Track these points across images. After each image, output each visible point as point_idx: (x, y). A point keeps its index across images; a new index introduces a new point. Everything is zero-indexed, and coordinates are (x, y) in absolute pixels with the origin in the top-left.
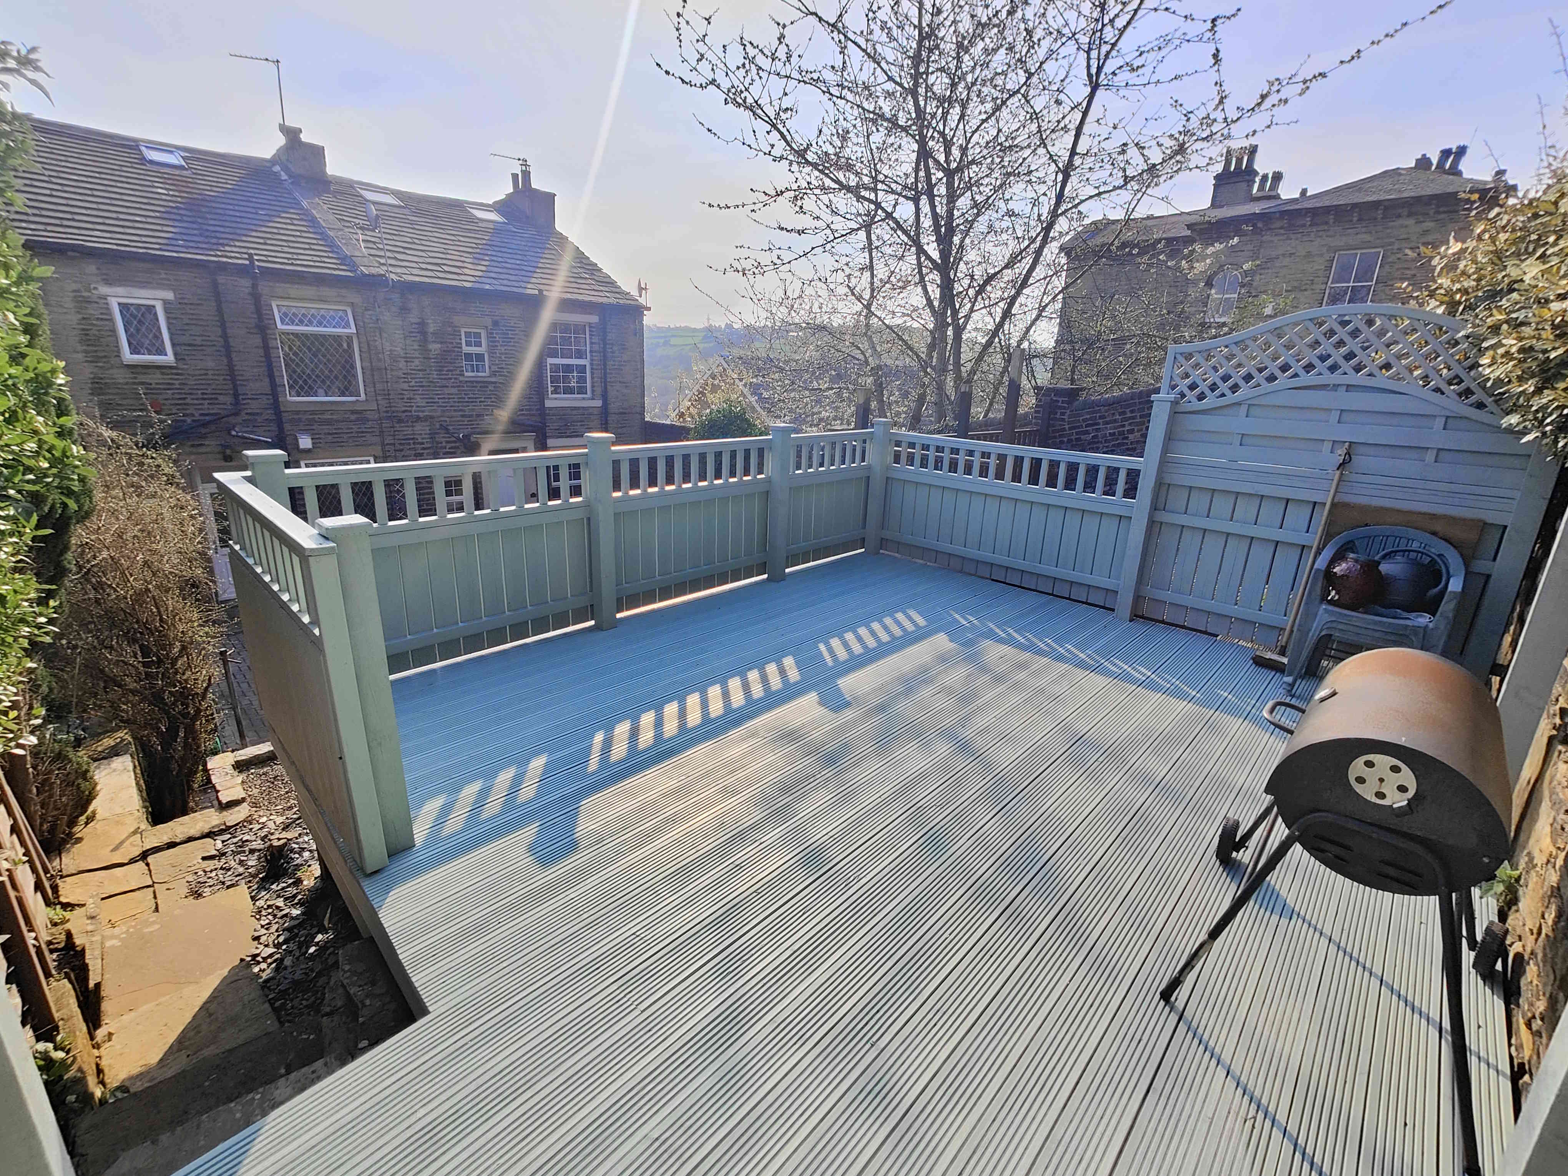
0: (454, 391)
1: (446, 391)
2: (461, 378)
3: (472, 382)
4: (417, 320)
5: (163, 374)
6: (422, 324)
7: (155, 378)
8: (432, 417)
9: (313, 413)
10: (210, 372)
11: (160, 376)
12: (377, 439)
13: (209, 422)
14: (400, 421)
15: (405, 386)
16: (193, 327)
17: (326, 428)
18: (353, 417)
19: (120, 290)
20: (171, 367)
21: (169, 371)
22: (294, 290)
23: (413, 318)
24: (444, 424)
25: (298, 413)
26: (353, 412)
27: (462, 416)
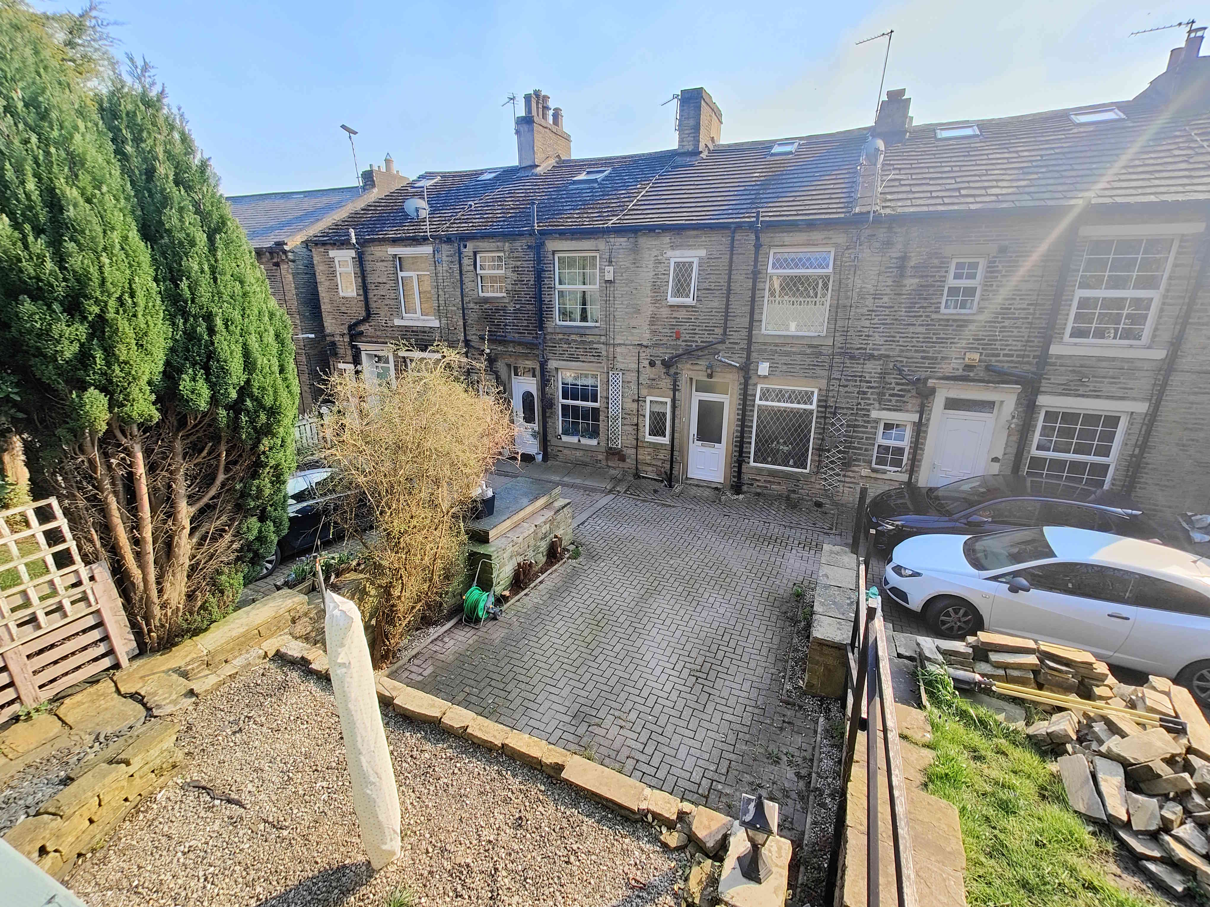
0: (922, 329)
1: (911, 329)
2: (934, 316)
3: (948, 320)
4: (899, 255)
5: (687, 311)
6: (904, 258)
7: (682, 314)
8: (888, 356)
9: (776, 345)
10: (714, 310)
11: (685, 313)
12: (825, 373)
13: (706, 347)
14: (852, 358)
15: (867, 323)
16: (712, 276)
17: (784, 359)
18: (809, 351)
19: (677, 253)
20: (692, 307)
21: (690, 309)
22: (787, 238)
23: (895, 253)
24: (899, 365)
25: (765, 344)
26: (810, 346)
27: (923, 358)
